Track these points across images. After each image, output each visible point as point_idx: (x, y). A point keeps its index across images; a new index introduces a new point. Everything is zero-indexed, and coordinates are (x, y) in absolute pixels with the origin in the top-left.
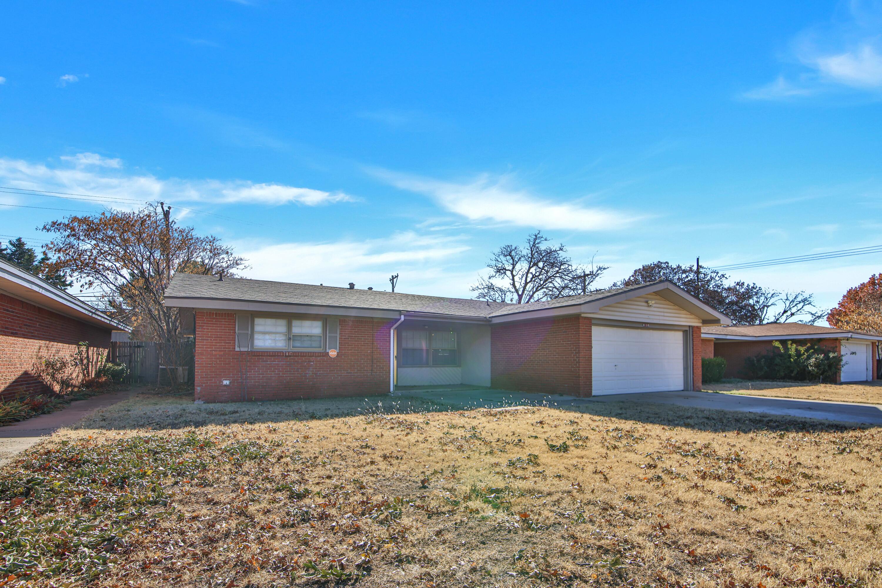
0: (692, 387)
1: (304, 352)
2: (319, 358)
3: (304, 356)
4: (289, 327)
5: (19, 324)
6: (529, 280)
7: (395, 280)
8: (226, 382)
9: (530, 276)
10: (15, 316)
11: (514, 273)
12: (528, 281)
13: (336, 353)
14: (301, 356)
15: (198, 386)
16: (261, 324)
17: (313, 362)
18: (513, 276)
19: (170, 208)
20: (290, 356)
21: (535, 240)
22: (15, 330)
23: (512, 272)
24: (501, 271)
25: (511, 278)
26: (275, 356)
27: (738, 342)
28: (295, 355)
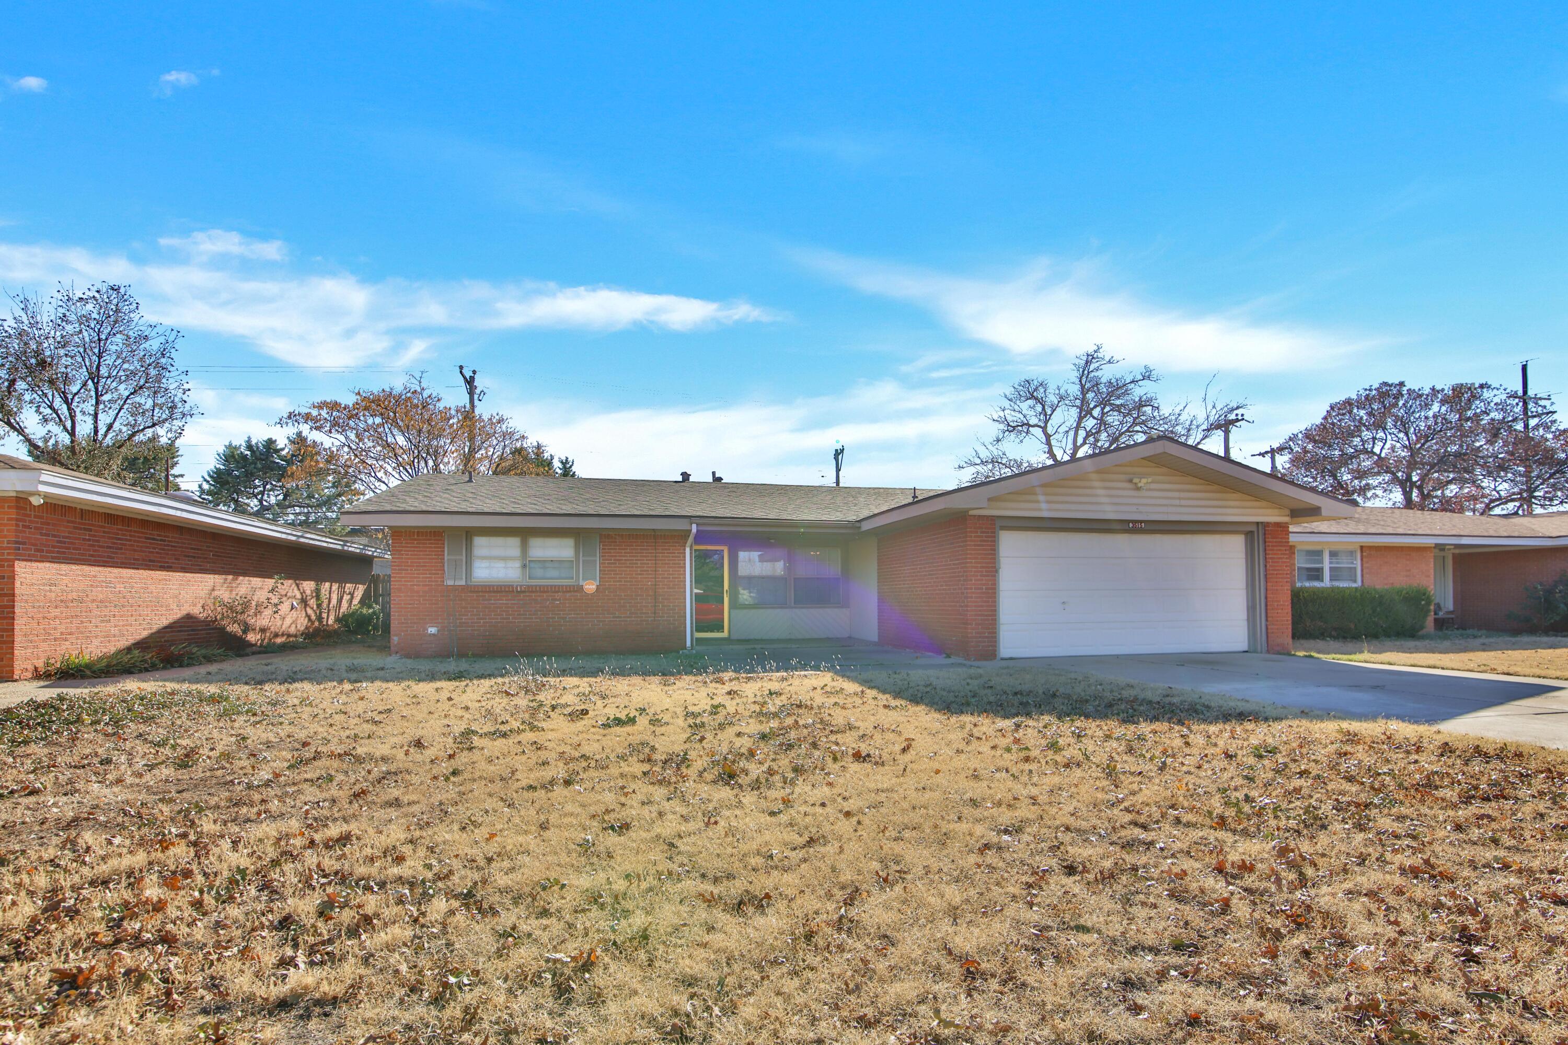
0: (1265, 645)
1: (544, 586)
2: (568, 595)
3: (544, 592)
4: (524, 547)
5: (174, 555)
6: (1080, 441)
7: (840, 457)
8: (432, 630)
9: (1082, 434)
10: (168, 545)
11: (1050, 430)
12: (1078, 444)
13: (594, 587)
14: (541, 592)
15: (396, 635)
16: (482, 545)
17: (559, 600)
18: (1048, 437)
19: (474, 372)
20: (524, 592)
21: (1088, 363)
22: (167, 562)
23: (1044, 429)
24: (1020, 428)
25: (1044, 440)
26: (501, 592)
27: (1519, 551)
28: (531, 590)
